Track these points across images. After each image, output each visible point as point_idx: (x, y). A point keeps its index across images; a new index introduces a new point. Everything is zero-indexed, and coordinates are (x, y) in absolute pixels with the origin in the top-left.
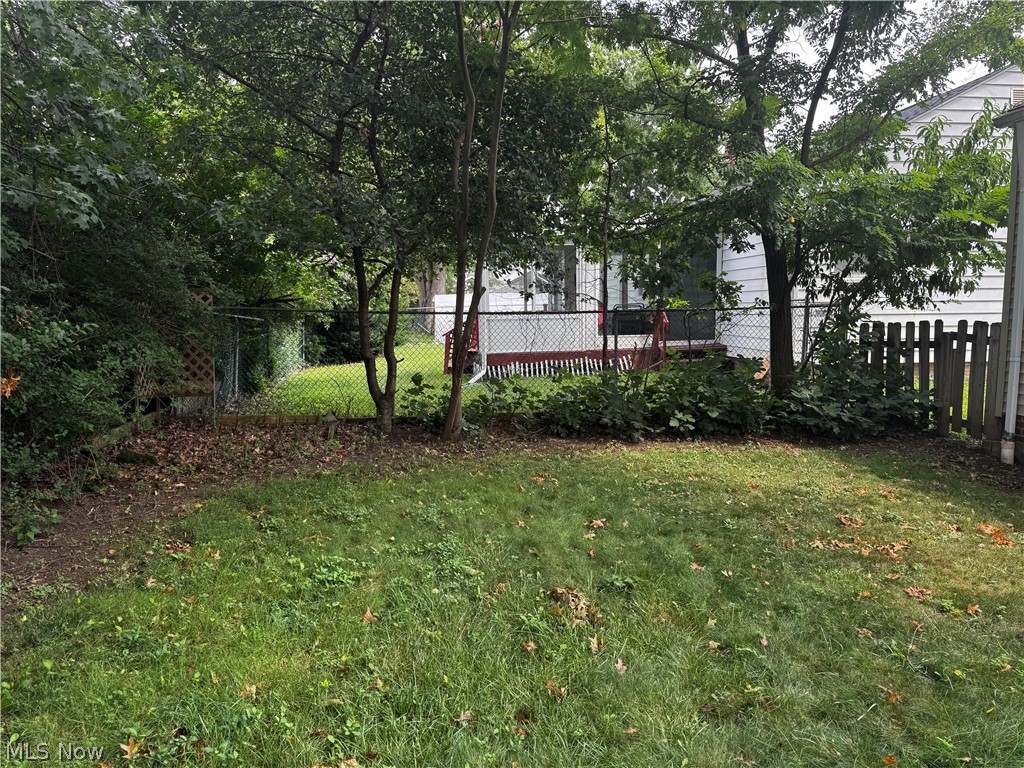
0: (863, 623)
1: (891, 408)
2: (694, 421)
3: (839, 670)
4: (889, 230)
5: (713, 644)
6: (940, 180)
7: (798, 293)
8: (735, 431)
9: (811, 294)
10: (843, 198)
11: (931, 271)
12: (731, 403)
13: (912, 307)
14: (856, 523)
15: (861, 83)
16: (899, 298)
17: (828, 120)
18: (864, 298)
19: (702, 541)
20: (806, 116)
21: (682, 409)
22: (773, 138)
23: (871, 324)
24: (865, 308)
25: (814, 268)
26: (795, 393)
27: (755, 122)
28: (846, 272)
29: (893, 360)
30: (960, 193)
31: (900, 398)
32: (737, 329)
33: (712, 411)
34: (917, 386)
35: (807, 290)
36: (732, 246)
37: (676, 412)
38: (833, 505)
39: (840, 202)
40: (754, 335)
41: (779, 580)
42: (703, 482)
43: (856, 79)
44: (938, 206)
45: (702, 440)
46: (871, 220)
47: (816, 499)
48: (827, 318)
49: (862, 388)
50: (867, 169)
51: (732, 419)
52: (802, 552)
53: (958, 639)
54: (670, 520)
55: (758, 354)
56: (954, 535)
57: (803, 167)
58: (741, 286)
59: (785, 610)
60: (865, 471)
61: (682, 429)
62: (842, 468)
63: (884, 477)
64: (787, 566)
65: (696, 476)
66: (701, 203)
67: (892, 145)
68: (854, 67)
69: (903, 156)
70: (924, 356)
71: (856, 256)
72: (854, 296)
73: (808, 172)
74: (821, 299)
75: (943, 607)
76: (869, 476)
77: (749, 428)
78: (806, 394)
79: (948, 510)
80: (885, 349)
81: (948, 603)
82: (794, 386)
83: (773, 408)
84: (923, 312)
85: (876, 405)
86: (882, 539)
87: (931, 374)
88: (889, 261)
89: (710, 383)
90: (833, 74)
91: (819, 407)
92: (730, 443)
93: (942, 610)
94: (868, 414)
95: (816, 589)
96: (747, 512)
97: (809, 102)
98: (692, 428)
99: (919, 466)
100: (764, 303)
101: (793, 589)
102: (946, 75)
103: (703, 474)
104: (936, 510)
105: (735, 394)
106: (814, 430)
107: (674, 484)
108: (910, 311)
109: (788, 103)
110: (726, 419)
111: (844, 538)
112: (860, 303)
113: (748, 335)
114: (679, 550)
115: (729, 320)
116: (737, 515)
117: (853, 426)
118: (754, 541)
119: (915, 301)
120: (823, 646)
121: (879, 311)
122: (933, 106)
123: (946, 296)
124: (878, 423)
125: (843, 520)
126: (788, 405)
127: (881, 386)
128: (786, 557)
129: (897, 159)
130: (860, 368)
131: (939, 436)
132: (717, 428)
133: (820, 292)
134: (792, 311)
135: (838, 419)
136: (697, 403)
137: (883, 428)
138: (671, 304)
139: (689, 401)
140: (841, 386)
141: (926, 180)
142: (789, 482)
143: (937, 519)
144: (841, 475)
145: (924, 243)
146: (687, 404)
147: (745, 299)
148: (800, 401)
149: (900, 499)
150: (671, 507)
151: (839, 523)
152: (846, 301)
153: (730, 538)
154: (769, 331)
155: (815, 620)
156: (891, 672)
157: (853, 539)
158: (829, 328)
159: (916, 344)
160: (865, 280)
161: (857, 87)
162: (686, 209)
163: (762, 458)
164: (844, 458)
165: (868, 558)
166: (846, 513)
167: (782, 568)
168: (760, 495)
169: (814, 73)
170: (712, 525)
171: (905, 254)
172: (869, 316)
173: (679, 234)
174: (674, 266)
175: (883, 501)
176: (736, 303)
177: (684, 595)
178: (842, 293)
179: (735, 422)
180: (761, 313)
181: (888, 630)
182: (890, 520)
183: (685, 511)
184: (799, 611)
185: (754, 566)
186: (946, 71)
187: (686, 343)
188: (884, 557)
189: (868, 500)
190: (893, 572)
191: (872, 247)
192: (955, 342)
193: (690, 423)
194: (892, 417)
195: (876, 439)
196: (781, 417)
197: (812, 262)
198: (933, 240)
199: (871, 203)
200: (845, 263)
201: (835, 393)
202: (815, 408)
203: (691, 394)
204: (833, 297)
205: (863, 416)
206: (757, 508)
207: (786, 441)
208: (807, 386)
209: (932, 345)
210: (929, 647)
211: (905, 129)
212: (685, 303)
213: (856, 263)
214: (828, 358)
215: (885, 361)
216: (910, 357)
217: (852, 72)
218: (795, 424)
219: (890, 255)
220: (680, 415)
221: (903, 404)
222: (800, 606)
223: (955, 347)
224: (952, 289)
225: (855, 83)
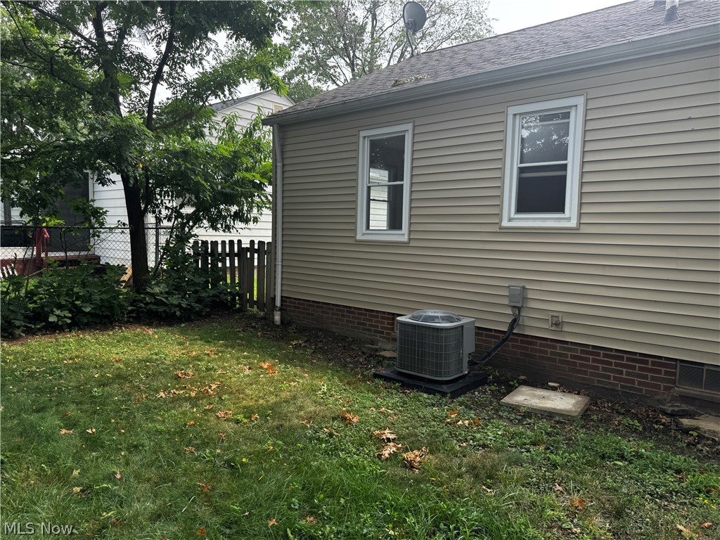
0: (189, 443)
1: (213, 296)
2: (70, 315)
3: (172, 481)
4: (206, 180)
5: (77, 489)
6: (235, 152)
7: (150, 219)
8: (106, 320)
9: (159, 220)
10: (176, 155)
11: (234, 209)
12: (101, 299)
13: (224, 231)
14: (188, 375)
15: (186, 80)
16: (216, 225)
17: (165, 100)
18: (195, 224)
19: (72, 410)
20: (149, 94)
21: (60, 307)
22: (126, 105)
23: (200, 242)
24: (195, 231)
25: (159, 201)
26: (149, 290)
27: (112, 90)
28: (182, 206)
29: (214, 264)
30: (248, 162)
31: (218, 289)
32: (105, 243)
33: (86, 307)
34: (229, 281)
35: (156, 217)
36: (97, 180)
37: (55, 309)
38: (174, 365)
39: (173, 157)
40: (118, 248)
41: (131, 427)
42: (76, 363)
43: (182, 76)
44: (236, 168)
45: (78, 330)
46: (195, 172)
47: (162, 363)
48: (171, 237)
49: (194, 284)
50: (193, 138)
51: (103, 312)
52: (150, 403)
53: (245, 438)
54: (46, 398)
55: (122, 262)
56: (247, 372)
57: (145, 129)
58: (107, 211)
59: (135, 448)
60: (196, 339)
61: (60, 323)
62: (182, 339)
63: (209, 342)
64: (139, 415)
65: (70, 359)
66: (69, 144)
67: (208, 125)
68: (180, 67)
69: (215, 134)
70: (232, 262)
71: (187, 195)
72: (188, 222)
73: (150, 134)
74: (165, 223)
75: (238, 420)
76: (199, 342)
77: (116, 317)
78: (157, 290)
79: (245, 357)
80: (210, 258)
81: (240, 417)
82: (149, 285)
83: (135, 301)
84: (230, 234)
85: (204, 295)
86: (204, 383)
87: (237, 273)
88: (208, 200)
89: (84, 285)
90: (166, 68)
91: (166, 298)
92: (101, 330)
93: (237, 422)
94: (199, 301)
95: (158, 427)
96: (110, 381)
97: (151, 84)
98: (69, 321)
99: (230, 332)
100: (124, 224)
101: (142, 431)
102: (237, 86)
103: (77, 357)
104: (238, 359)
105: (105, 292)
106: (164, 315)
107: (50, 369)
108: (223, 234)
109: (136, 81)
110: (98, 312)
111: (179, 387)
112: (192, 227)
113: (114, 248)
114: (51, 421)
115: (98, 236)
116: (102, 384)
117: (190, 310)
118: (114, 402)
119: (225, 227)
120: (161, 467)
121: (204, 233)
122: (232, 105)
123: (243, 225)
124: (206, 306)
125: (180, 375)
126: (145, 298)
127: (207, 282)
128: (138, 409)
129: (211, 134)
130: (193, 270)
131: (242, 311)
132: (91, 320)
133: (165, 218)
134: (146, 231)
135: (179, 306)
136: (73, 301)
137: (208, 310)
138: (47, 222)
139: (66, 300)
140: (180, 283)
141: (226, 150)
142: (142, 353)
143: (238, 364)
144: (180, 344)
145: (228, 190)
146: (64, 303)
147: (110, 221)
148: (153, 295)
149: (217, 355)
150: (46, 388)
151: (177, 378)
152: (183, 225)
153: (96, 403)
154: (129, 245)
155: (157, 449)
156: (205, 472)
157: (185, 387)
158: (172, 244)
159: (228, 255)
160: (194, 212)
161: (183, 82)
162: (55, 147)
163: (126, 339)
164: (183, 333)
165: (195, 397)
166: (182, 369)
167: (135, 417)
168: (122, 366)
169: (154, 64)
170: (82, 396)
171: (218, 197)
172: (198, 236)
173: (50, 166)
174: (50, 192)
175: (206, 358)
176: (103, 224)
177: (53, 457)
178: (180, 220)
179: (105, 314)
180: (123, 232)
181: (205, 444)
182: (211, 369)
183: (58, 388)
184: (146, 446)
185: (113, 421)
186: (236, 84)
187: (63, 254)
188: (203, 395)
189: (197, 358)
190: (210, 404)
191: (196, 190)
192: (249, 253)
193: (67, 317)
194: (214, 302)
195: (205, 317)
196: (140, 307)
197: (158, 197)
198: (233, 189)
199: (194, 161)
200: (181, 200)
201: (178, 288)
202: (163, 299)
203: (67, 295)
204: (174, 223)
205: (196, 302)
206: (120, 377)
207: (144, 324)
208: (157, 284)
209: (236, 255)
210: (229, 448)
211: (215, 116)
212: (61, 222)
213: (188, 200)
214: (172, 264)
215: (210, 266)
216: (224, 263)
217: (179, 71)
218: (150, 313)
219: (208, 196)
220: (58, 312)
221: (220, 293)
222: (146, 442)
223: (249, 256)
224: (246, 221)
225: (182, 78)
